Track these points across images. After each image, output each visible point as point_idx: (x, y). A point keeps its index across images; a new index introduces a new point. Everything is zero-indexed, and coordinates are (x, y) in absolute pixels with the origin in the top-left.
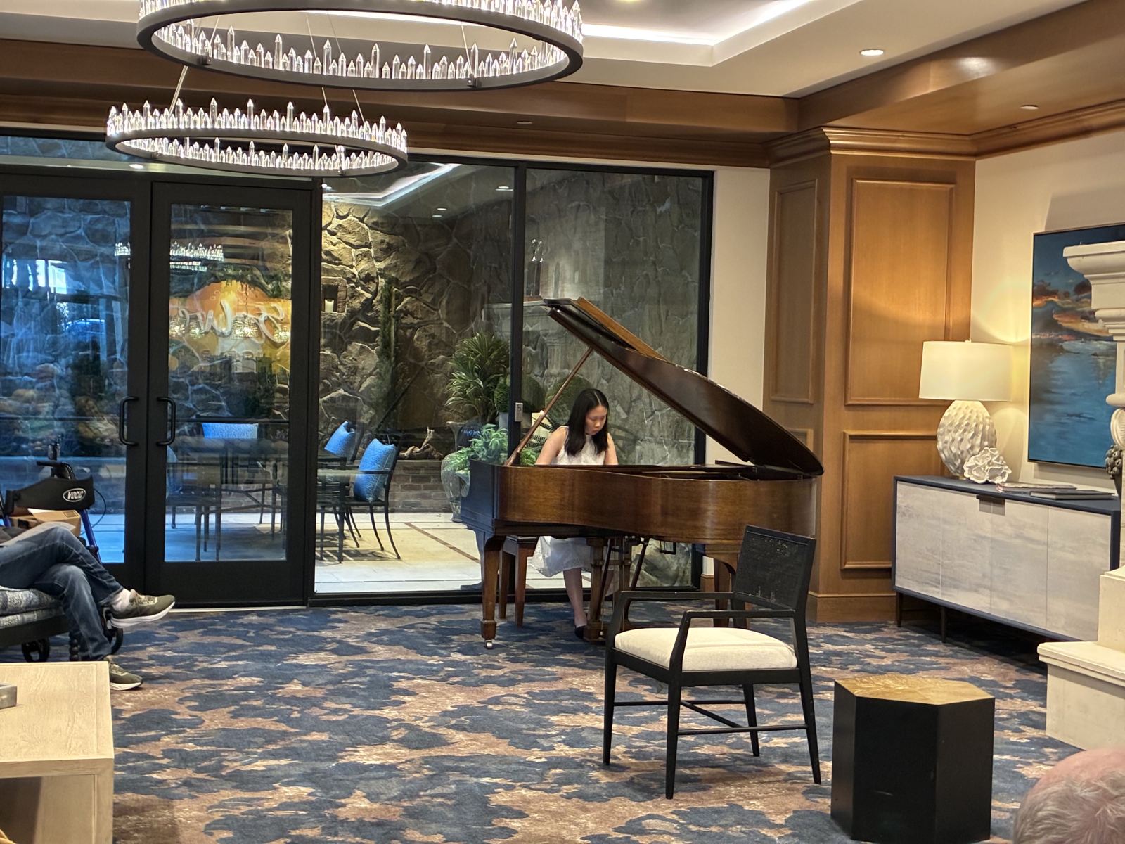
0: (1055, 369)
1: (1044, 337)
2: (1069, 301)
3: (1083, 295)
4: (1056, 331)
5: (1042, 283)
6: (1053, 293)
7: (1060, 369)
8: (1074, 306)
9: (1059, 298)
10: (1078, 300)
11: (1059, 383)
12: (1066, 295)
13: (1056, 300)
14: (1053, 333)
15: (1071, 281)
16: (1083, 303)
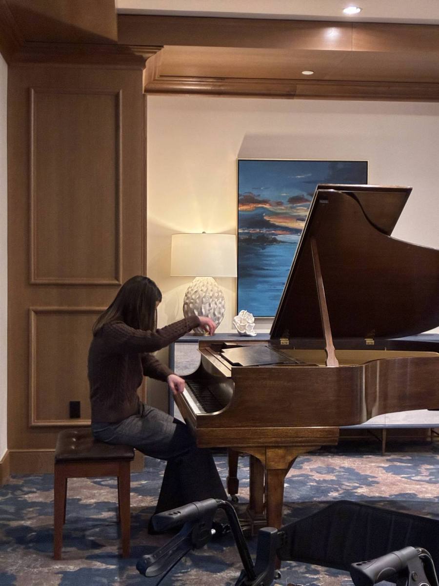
0: (266, 254)
1: (253, 232)
2: (283, 208)
3: (299, 205)
4: (266, 228)
5: (247, 194)
6: (265, 202)
7: (274, 254)
8: (287, 211)
9: (270, 205)
10: (292, 208)
11: (273, 263)
12: (279, 204)
13: (267, 206)
14: (264, 229)
15: (285, 194)
16: (298, 209)
